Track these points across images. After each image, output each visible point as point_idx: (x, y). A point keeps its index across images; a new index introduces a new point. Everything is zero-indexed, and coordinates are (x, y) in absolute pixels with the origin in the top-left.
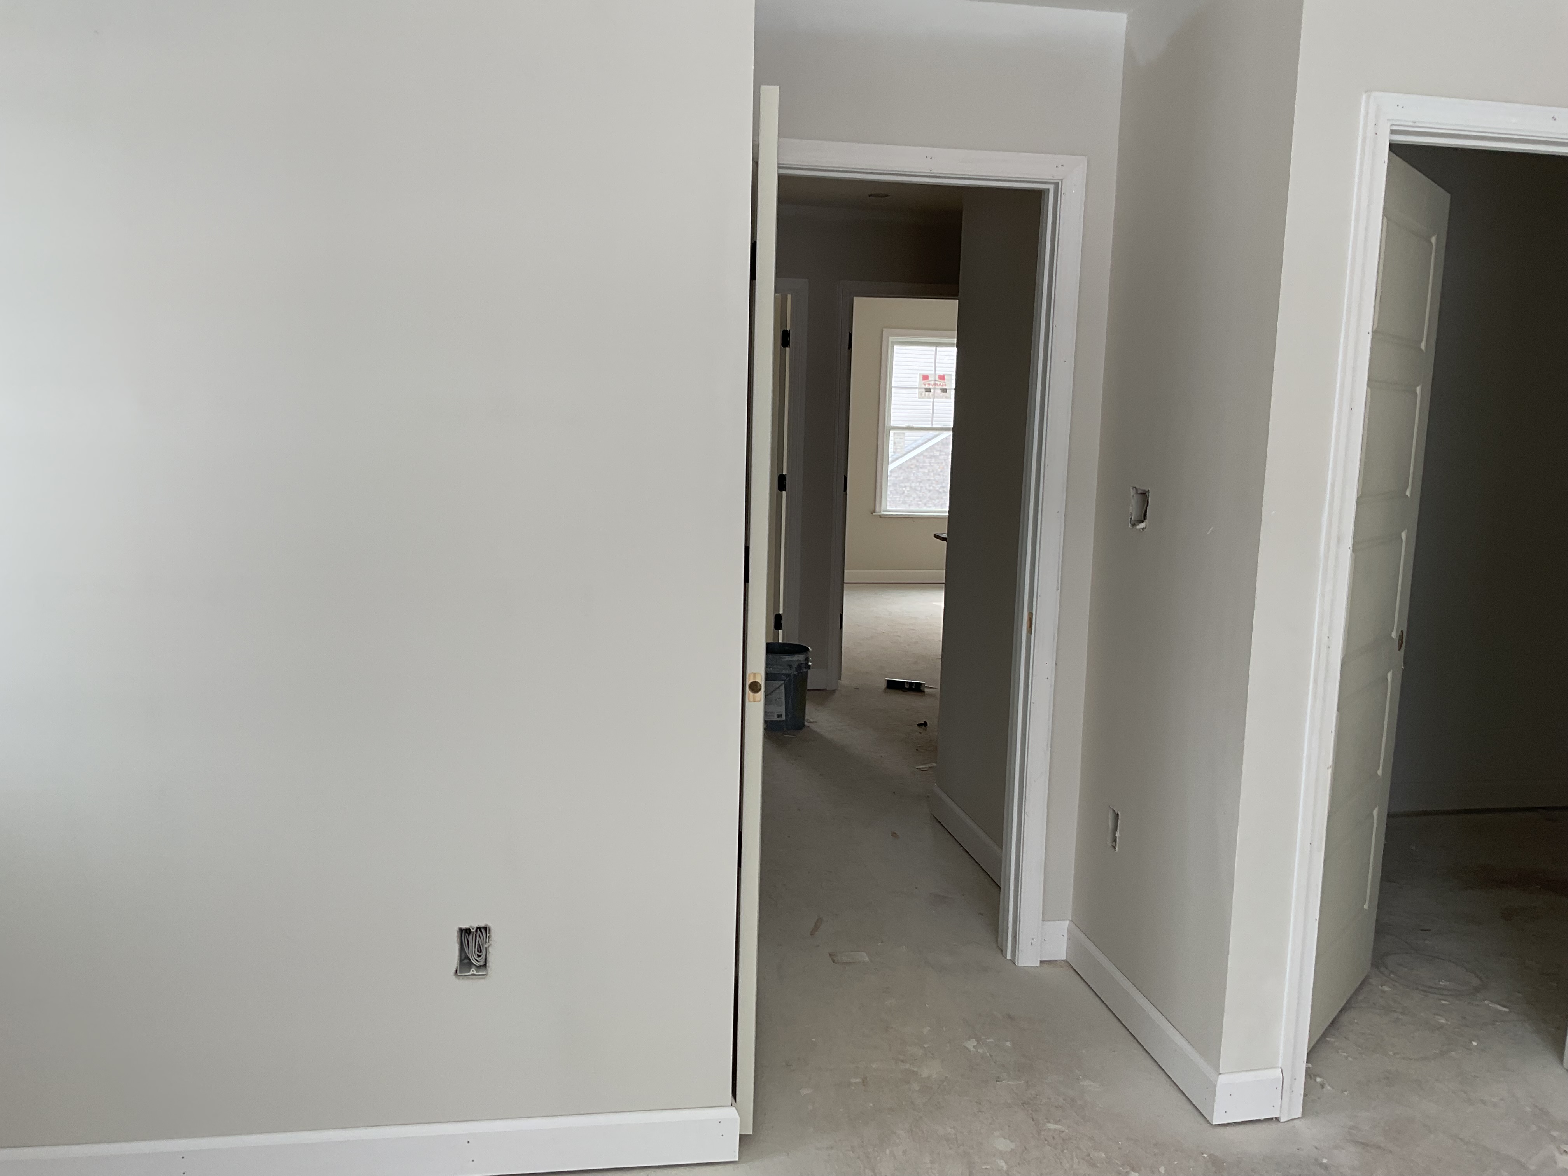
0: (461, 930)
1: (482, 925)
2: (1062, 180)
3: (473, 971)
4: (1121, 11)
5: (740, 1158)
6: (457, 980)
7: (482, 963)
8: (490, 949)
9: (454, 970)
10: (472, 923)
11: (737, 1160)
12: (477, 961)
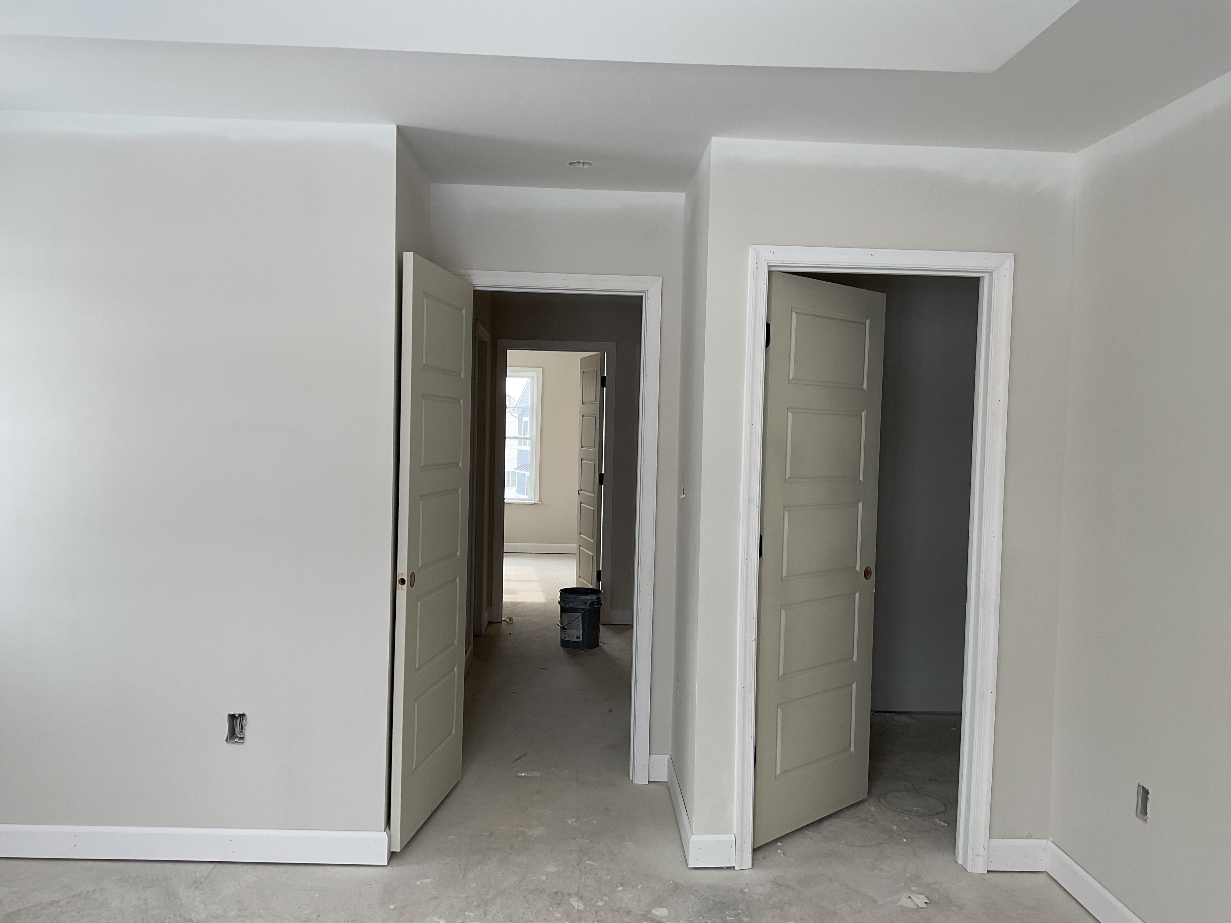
0: (229, 714)
1: (241, 713)
2: (647, 290)
3: (237, 740)
4: (683, 191)
5: (388, 863)
6: (227, 744)
7: (242, 736)
8: (246, 727)
9: (226, 737)
10: (237, 712)
11: (386, 864)
12: (240, 735)
